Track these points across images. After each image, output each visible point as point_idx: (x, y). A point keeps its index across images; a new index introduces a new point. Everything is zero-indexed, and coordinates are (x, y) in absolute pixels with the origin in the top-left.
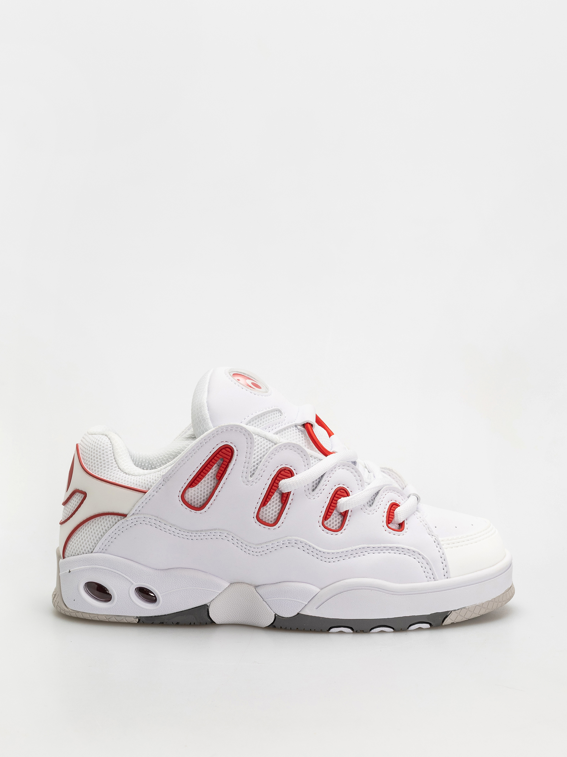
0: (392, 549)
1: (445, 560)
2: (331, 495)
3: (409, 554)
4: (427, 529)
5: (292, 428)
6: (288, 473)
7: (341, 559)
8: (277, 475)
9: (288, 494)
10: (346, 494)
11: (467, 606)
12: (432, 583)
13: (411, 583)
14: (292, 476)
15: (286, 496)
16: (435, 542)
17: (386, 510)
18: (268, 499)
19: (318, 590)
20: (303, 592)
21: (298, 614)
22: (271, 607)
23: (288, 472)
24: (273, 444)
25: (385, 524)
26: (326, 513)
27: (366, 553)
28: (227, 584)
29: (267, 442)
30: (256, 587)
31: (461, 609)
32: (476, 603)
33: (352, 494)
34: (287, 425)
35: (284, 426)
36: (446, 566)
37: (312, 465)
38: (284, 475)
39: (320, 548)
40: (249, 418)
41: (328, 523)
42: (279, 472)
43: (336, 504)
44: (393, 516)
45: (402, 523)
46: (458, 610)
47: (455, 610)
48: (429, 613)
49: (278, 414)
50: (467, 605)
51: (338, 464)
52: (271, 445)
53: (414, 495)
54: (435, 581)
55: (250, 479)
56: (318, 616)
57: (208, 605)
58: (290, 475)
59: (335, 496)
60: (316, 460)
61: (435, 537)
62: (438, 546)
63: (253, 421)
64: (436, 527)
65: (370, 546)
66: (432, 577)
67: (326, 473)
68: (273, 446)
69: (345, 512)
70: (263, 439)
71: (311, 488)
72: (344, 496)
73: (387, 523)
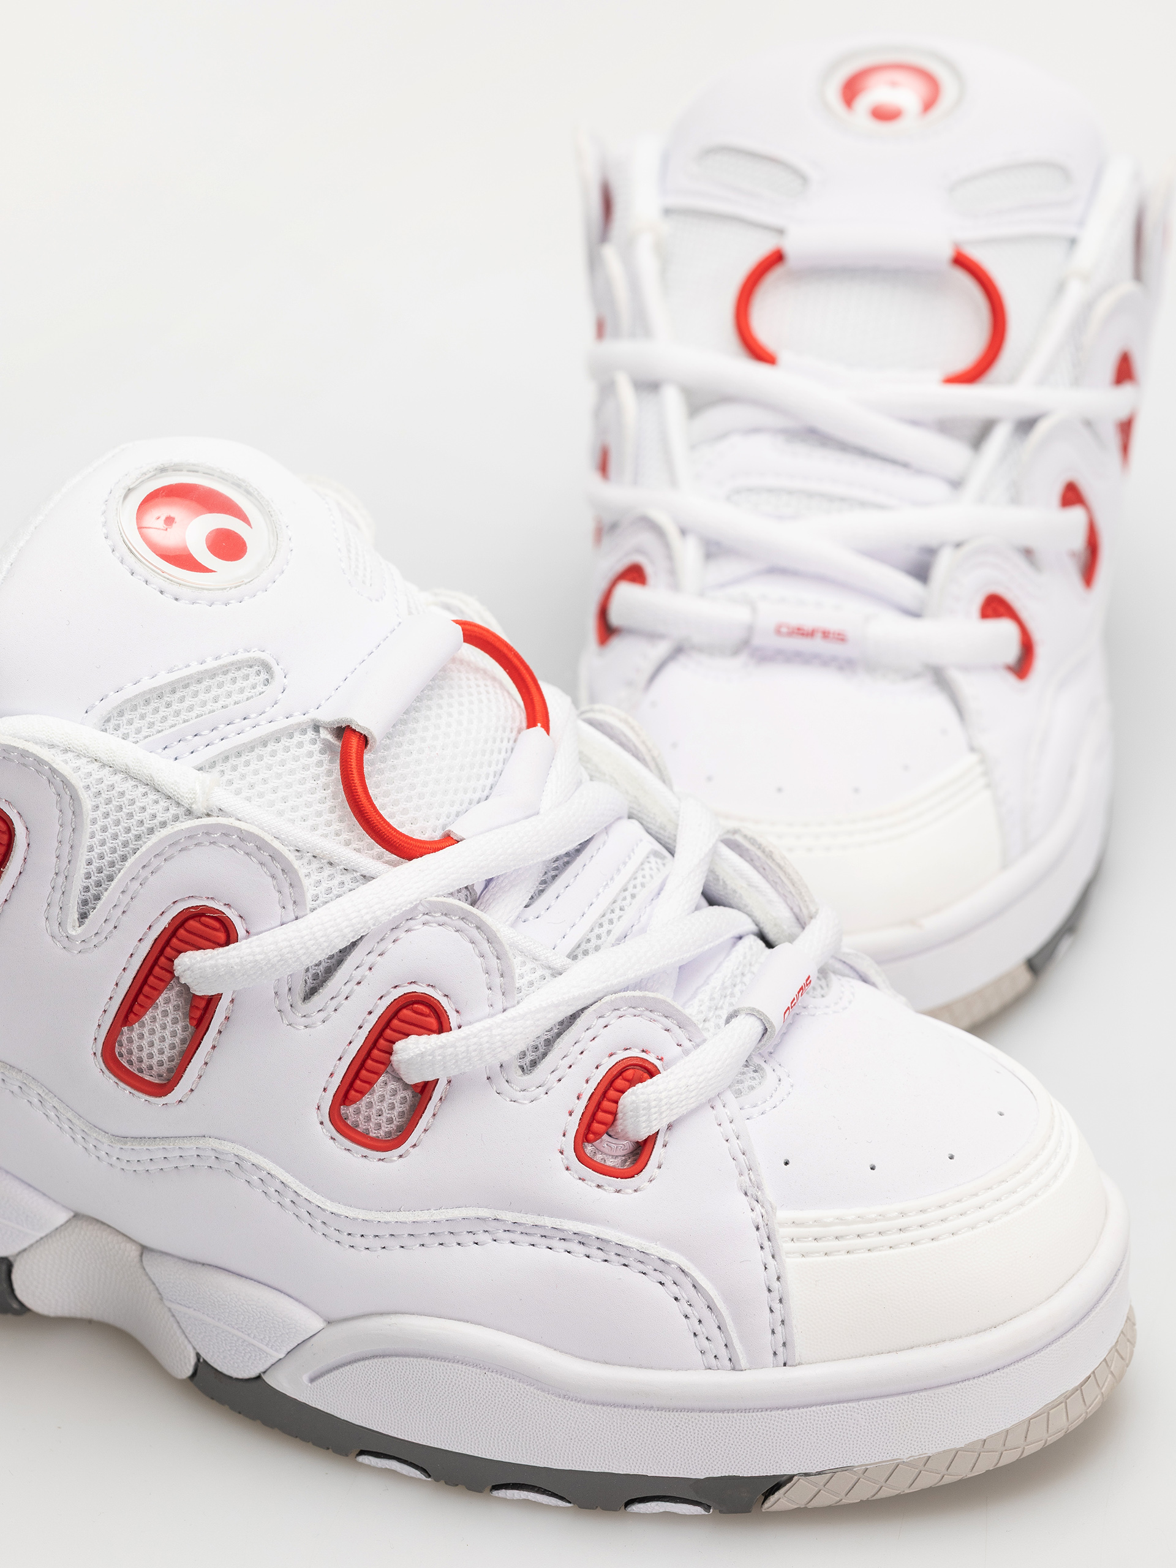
0: (580, 1238)
1: (783, 1301)
2: (373, 1019)
3: (642, 1267)
4: (741, 1174)
5: (297, 737)
6: (214, 929)
7: (394, 1244)
8: (172, 928)
9: (210, 1003)
10: (432, 1022)
11: (856, 1464)
12: (723, 1379)
13: (640, 1367)
14: (227, 943)
15: (203, 1004)
16: (758, 1229)
17: (589, 1090)
18: (136, 1007)
19: (317, 1324)
20: (266, 1321)
21: (259, 1377)
22: (183, 1326)
23: (217, 925)
24: (180, 811)
25: (569, 1143)
26: (349, 1080)
27: (487, 1238)
28: (63, 1217)
29: (157, 802)
30: (144, 1249)
31: (834, 1471)
32: (895, 1457)
33: (459, 1022)
34: (281, 723)
35: (265, 729)
36: (783, 1322)
37: (310, 904)
38: (195, 934)
39: (319, 1197)
40: (115, 700)
41: (352, 1113)
42: (177, 922)
43: (391, 1054)
44: (614, 1114)
45: (646, 1140)
46: (819, 1473)
47: (806, 1475)
48: (701, 1475)
49: (253, 679)
50: (857, 1458)
51: (420, 908)
52: (169, 815)
53: (753, 1012)
54: (734, 1369)
55: (74, 933)
56: (314, 1406)
57: (11, 1259)
58: (222, 936)
59: (388, 1025)
60: (347, 878)
61: (763, 1211)
62: (766, 1244)
63: (134, 708)
64: (786, 1163)
65: (502, 1215)
66: (723, 1353)
67: (364, 939)
68: (176, 818)
69: (422, 1085)
70: (142, 789)
71: (300, 989)
72: (430, 1031)
73: (581, 1136)
